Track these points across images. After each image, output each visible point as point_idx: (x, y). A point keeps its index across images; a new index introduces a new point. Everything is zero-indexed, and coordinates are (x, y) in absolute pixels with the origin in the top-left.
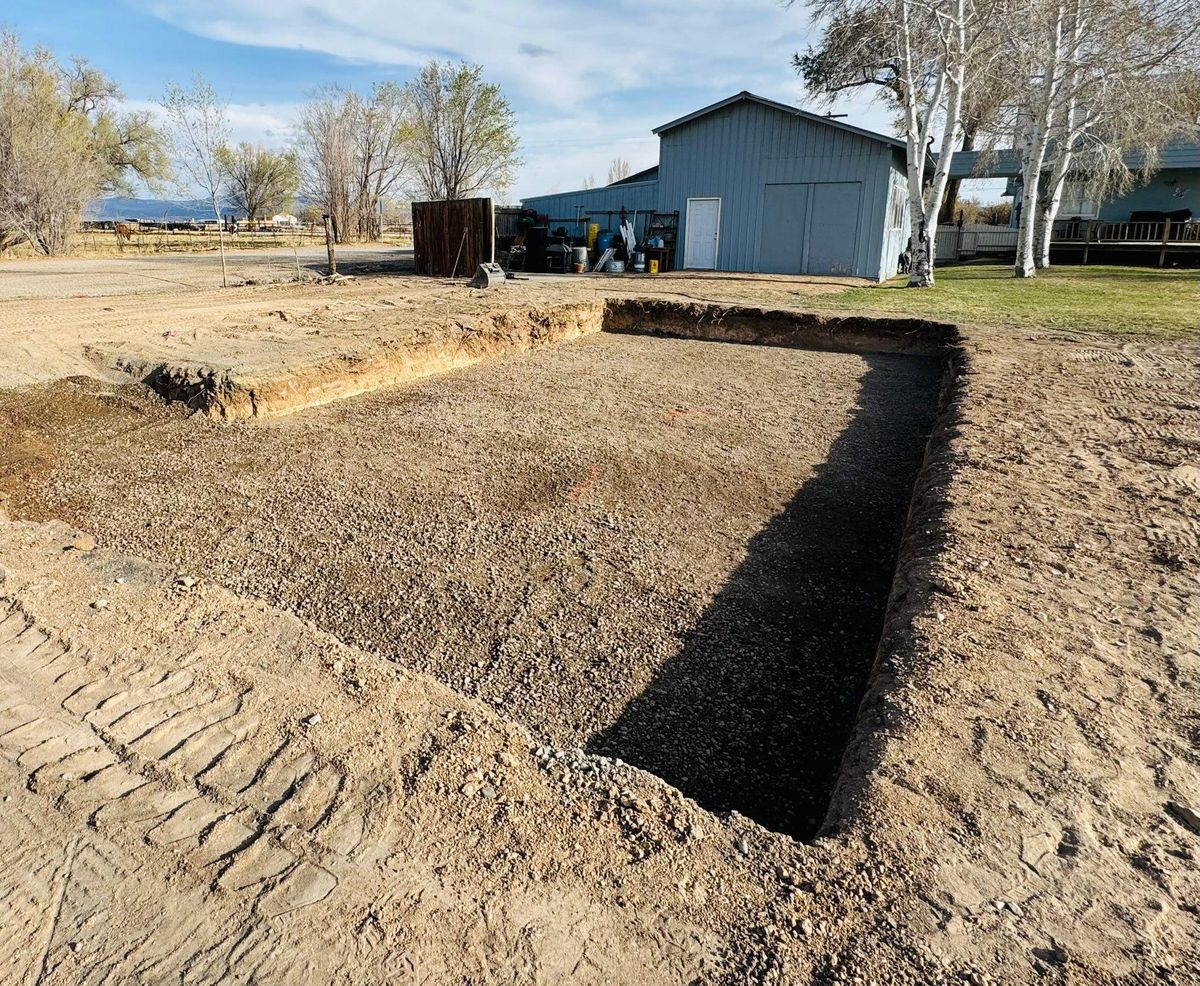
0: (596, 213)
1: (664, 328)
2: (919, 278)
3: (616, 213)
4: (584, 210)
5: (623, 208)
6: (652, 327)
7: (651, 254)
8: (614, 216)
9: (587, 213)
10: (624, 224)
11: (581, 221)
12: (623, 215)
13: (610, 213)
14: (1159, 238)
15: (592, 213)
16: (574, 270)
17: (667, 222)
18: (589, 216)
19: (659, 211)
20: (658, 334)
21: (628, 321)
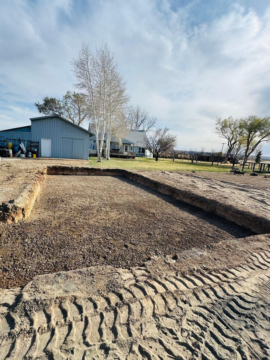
0: (9, 139)
1: (65, 173)
2: (100, 160)
3: (17, 140)
4: (4, 138)
5: (20, 139)
6: (61, 173)
7: (33, 153)
8: (16, 141)
9: (5, 139)
10: (21, 144)
11: (3, 141)
12: (20, 141)
13: (15, 140)
14: (118, 154)
15: (8, 139)
16: (9, 156)
17: (35, 144)
18: (6, 140)
19: (32, 141)
20: (63, 174)
21: (54, 172)
